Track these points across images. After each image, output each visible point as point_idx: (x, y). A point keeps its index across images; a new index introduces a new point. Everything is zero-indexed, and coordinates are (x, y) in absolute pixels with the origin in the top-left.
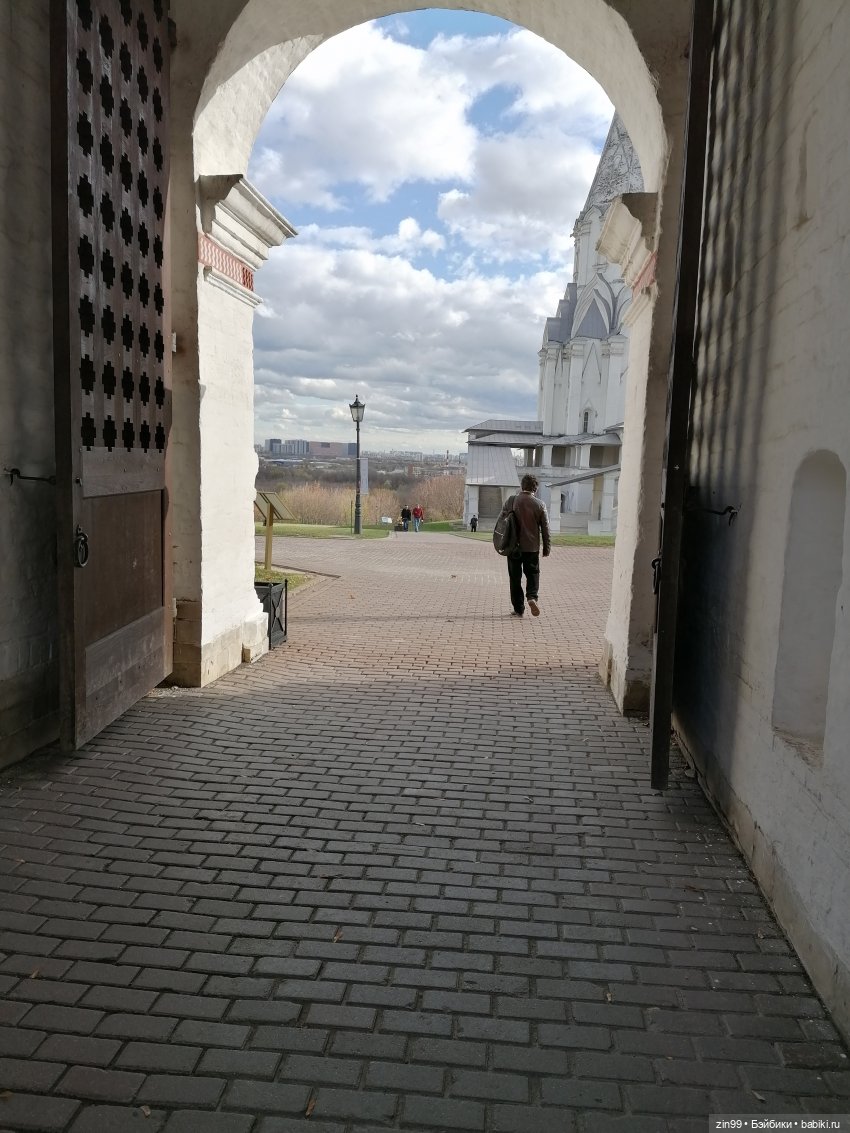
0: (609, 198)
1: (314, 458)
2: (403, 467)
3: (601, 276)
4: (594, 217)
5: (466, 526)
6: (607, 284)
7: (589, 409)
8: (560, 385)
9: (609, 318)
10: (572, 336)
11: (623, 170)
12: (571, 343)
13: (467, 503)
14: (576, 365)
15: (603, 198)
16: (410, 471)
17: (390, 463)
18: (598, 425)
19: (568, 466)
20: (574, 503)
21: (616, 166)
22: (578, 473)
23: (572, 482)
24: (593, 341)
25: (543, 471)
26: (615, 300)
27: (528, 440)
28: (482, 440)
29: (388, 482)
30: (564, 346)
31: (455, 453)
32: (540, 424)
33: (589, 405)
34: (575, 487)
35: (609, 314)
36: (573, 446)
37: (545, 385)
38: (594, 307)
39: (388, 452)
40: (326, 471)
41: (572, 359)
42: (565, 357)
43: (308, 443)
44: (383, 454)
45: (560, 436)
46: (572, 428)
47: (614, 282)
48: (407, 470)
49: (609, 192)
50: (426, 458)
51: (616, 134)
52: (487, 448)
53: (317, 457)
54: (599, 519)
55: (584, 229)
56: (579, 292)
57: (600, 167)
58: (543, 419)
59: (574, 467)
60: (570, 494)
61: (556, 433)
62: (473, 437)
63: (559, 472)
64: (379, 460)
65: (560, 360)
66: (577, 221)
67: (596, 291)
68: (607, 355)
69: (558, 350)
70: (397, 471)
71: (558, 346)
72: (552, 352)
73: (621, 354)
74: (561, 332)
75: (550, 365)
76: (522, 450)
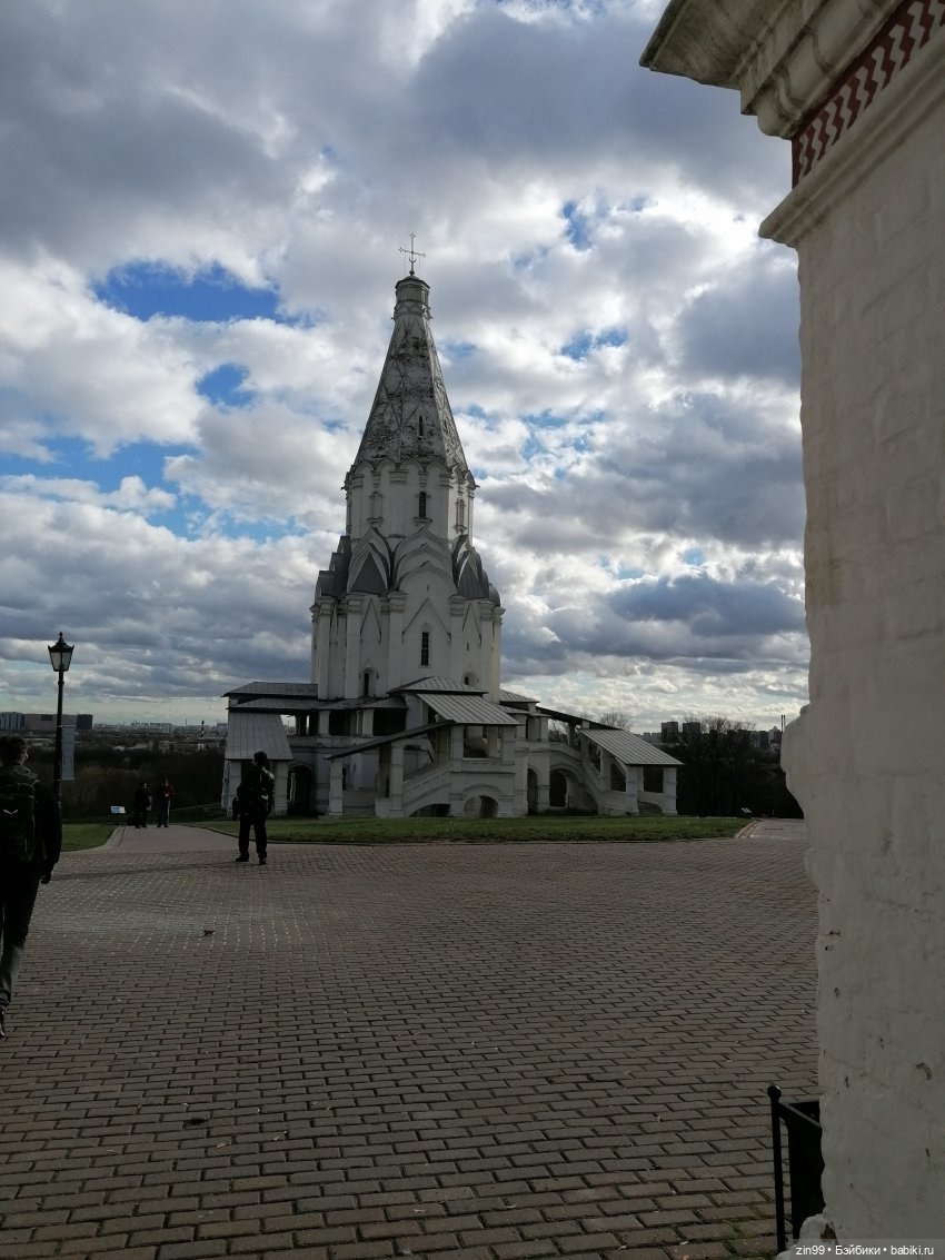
0: (380, 453)
1: (31, 734)
2: (147, 742)
3: (376, 530)
4: (366, 471)
5: (225, 810)
6: (384, 538)
7: (370, 670)
8: (337, 643)
9: (387, 574)
10: (348, 591)
11: (393, 428)
12: (347, 598)
13: (228, 782)
14: (353, 621)
15: (374, 453)
16: (156, 745)
17: (131, 737)
18: (380, 688)
19: (348, 734)
20: (358, 779)
21: (386, 424)
22: (360, 742)
23: (355, 752)
24: (370, 596)
25: (319, 740)
26: (392, 555)
27: (300, 705)
28: (245, 705)
29: (127, 760)
30: (339, 601)
31: (211, 723)
32: (314, 687)
33: (369, 666)
34: (357, 759)
35: (387, 570)
36: (354, 710)
37: (319, 644)
38: (370, 561)
39: (128, 724)
40: (44, 749)
41: (350, 617)
42: (341, 614)
43: (23, 716)
44: (123, 728)
45: (338, 700)
46: (352, 690)
47: (391, 536)
48: (151, 744)
49: (380, 448)
50: (177, 729)
51: (384, 394)
52: (251, 716)
53: (35, 732)
54: (387, 796)
55: (356, 482)
56: (353, 546)
57: (369, 423)
58: (318, 681)
59: (355, 736)
60: (352, 768)
61: (333, 697)
62: (235, 702)
63: (338, 741)
64: (117, 734)
65: (335, 615)
66: (348, 474)
67: (372, 545)
68: (387, 611)
69: (332, 605)
70: (138, 746)
71: (332, 601)
72: (326, 607)
73: (402, 611)
74: (335, 587)
75: (324, 621)
76: (294, 717)
